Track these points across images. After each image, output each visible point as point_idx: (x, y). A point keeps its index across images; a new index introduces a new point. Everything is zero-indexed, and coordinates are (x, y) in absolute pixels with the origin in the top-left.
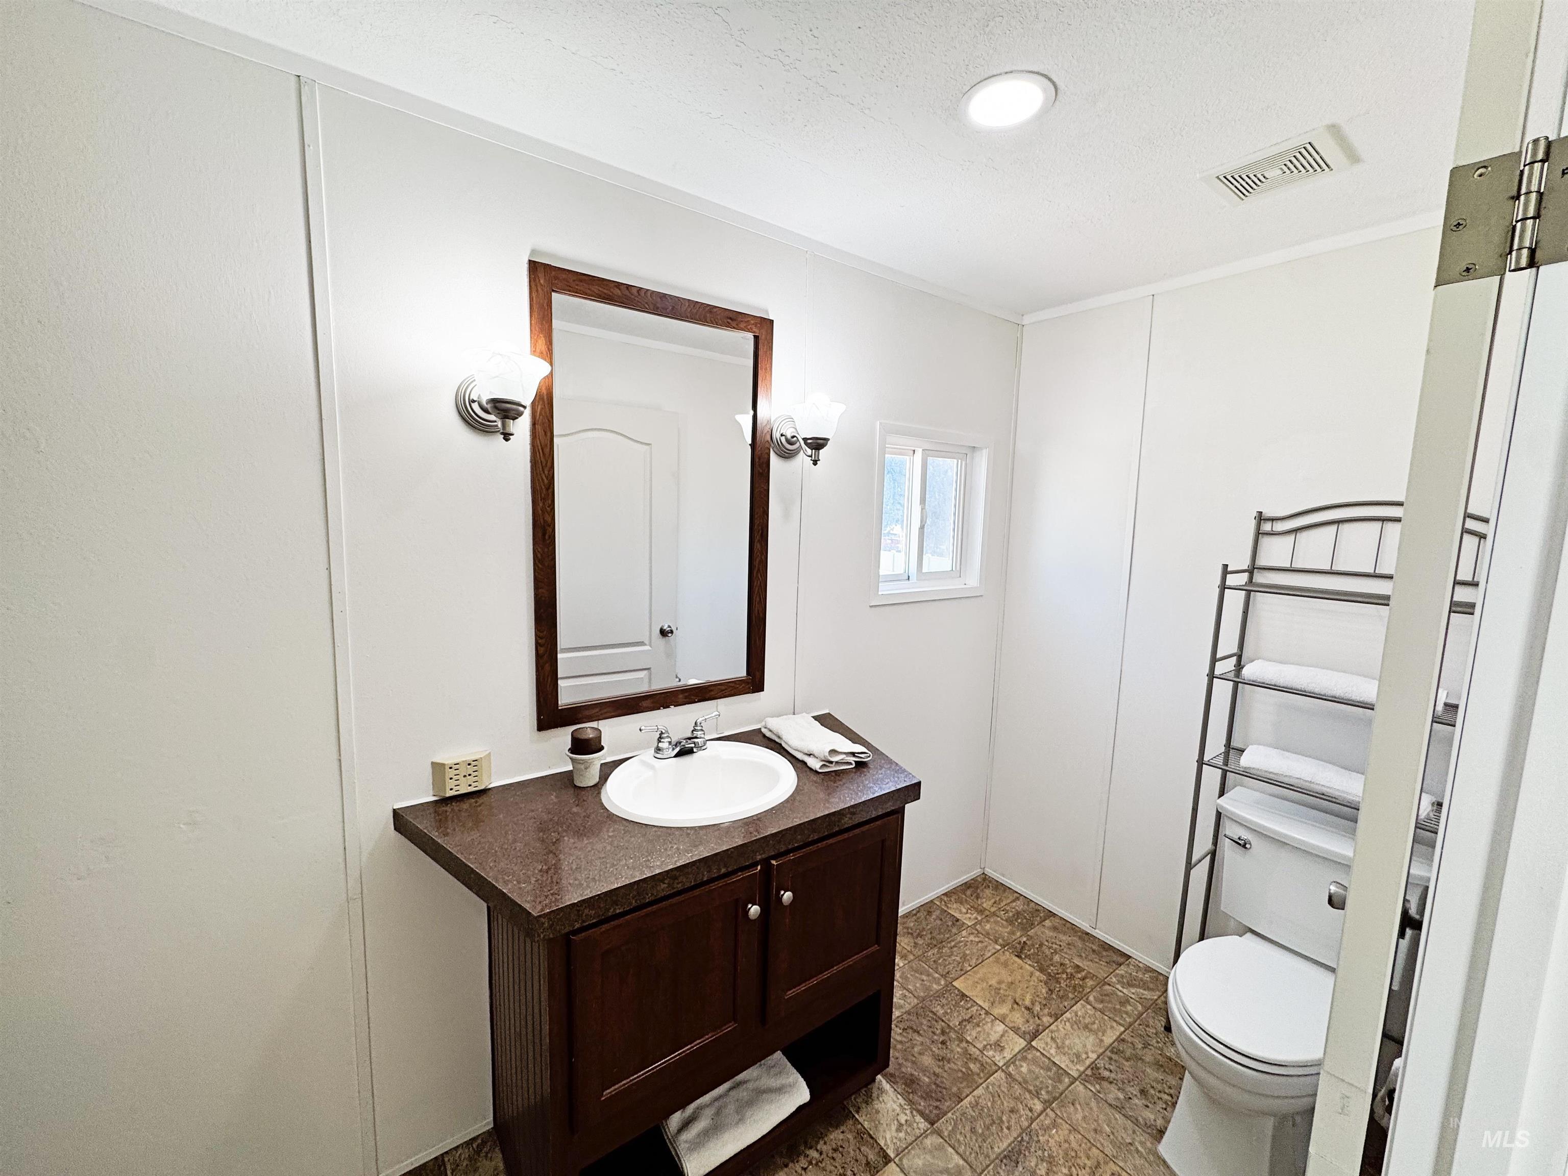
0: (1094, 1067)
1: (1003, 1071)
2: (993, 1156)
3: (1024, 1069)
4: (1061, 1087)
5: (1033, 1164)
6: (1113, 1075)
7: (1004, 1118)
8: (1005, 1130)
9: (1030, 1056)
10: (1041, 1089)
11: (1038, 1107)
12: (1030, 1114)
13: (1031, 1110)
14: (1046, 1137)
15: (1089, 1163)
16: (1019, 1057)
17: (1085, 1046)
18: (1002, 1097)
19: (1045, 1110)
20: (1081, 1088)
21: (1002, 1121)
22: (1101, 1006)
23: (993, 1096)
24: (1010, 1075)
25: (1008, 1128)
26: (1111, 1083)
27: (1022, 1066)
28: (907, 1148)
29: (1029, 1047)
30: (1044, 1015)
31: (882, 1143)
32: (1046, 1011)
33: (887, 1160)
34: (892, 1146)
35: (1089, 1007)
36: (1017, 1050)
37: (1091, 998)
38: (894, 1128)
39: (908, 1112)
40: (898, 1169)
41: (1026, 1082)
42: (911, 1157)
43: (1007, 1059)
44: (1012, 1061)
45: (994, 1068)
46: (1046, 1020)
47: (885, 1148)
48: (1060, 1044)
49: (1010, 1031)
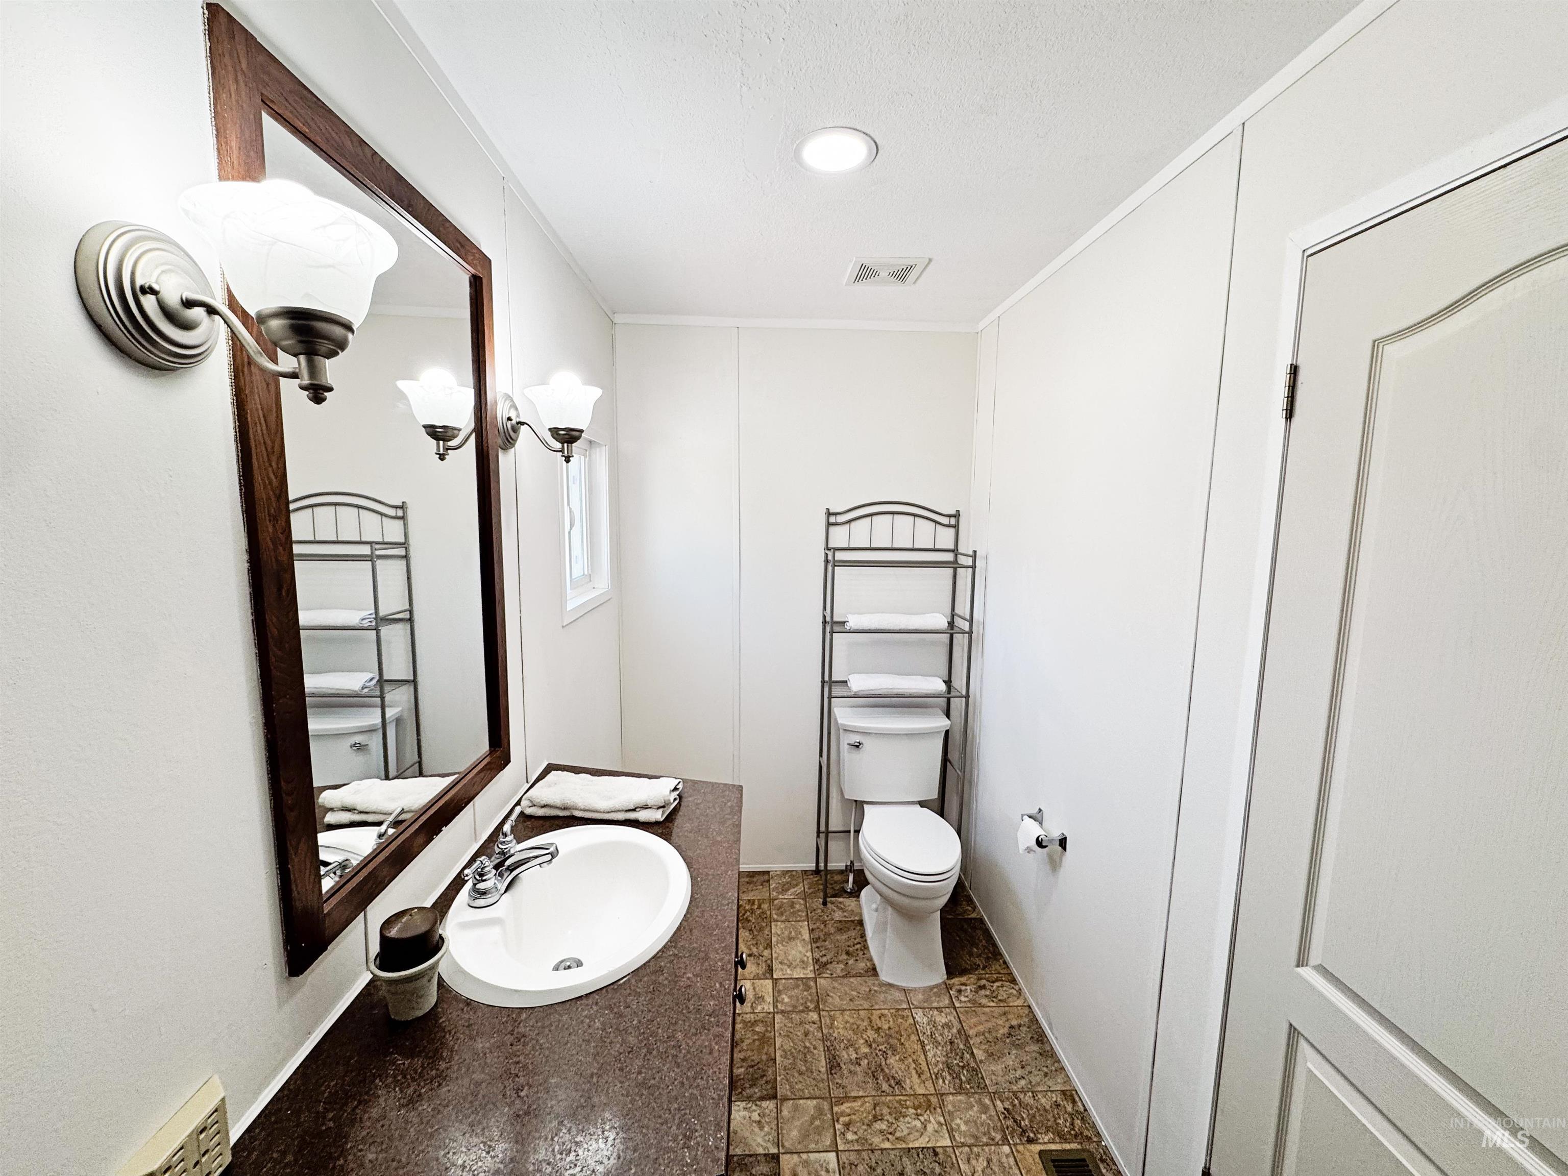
0: (816, 961)
1: (777, 1013)
2: (825, 1077)
3: (786, 1000)
4: (814, 991)
5: (846, 1056)
6: (828, 957)
7: (808, 1044)
8: (815, 1051)
9: (781, 988)
10: (806, 1003)
11: (814, 1016)
12: (816, 1026)
13: (814, 1023)
14: (836, 1032)
15: (865, 1023)
16: (776, 994)
17: (800, 952)
18: (792, 1031)
19: (820, 1014)
20: (822, 981)
21: (809, 1048)
22: (784, 918)
23: (788, 1036)
24: (782, 1012)
25: (815, 1048)
26: (831, 963)
27: (783, 999)
28: (778, 1134)
29: (775, 982)
30: (762, 951)
31: (761, 1151)
32: (761, 948)
33: (776, 1158)
34: (769, 1145)
35: (779, 923)
36: (771, 990)
37: (775, 916)
38: (757, 1130)
39: (754, 1107)
40: (789, 1155)
41: (795, 1007)
42: (785, 1136)
43: (772, 1002)
44: (775, 1003)
45: (771, 1016)
46: (766, 953)
47: (766, 1152)
48: (788, 963)
49: (755, 981)
